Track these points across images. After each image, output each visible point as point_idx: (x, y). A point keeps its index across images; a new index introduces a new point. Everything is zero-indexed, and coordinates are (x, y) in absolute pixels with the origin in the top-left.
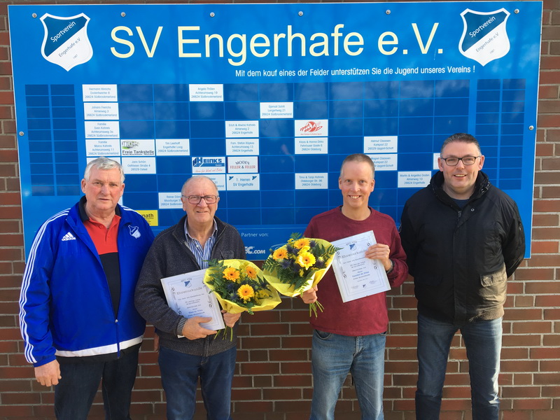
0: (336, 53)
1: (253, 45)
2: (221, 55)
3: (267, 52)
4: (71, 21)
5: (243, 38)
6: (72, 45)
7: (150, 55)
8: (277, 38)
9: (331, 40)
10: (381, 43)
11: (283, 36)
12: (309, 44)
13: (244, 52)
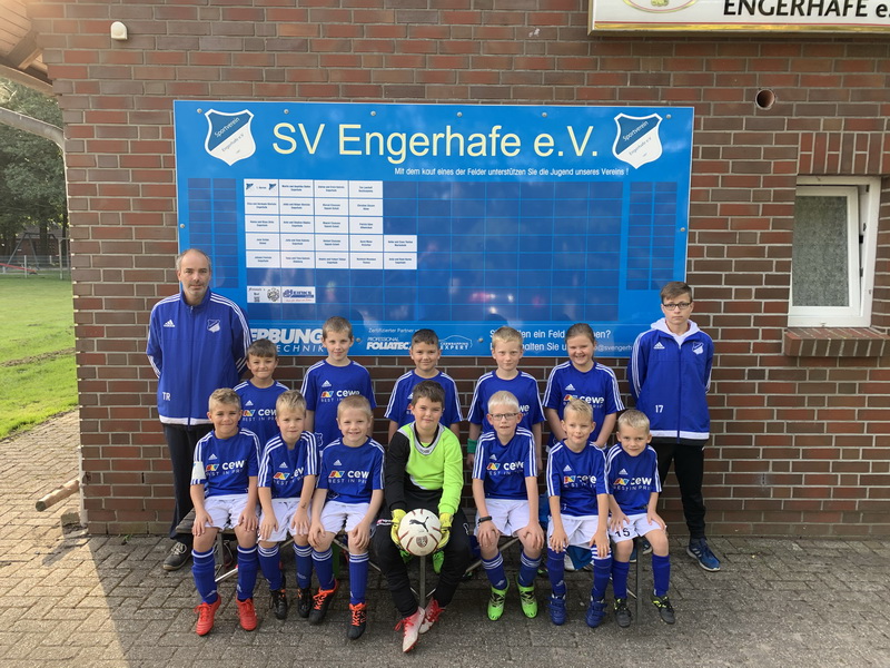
0: (494, 154)
1: (412, 144)
2: (381, 153)
3: (426, 150)
4: (235, 117)
5: (403, 137)
6: (236, 140)
7: (312, 151)
8: (436, 137)
9: (489, 141)
10: (537, 144)
11: (442, 135)
12: (467, 144)
13: (403, 151)
